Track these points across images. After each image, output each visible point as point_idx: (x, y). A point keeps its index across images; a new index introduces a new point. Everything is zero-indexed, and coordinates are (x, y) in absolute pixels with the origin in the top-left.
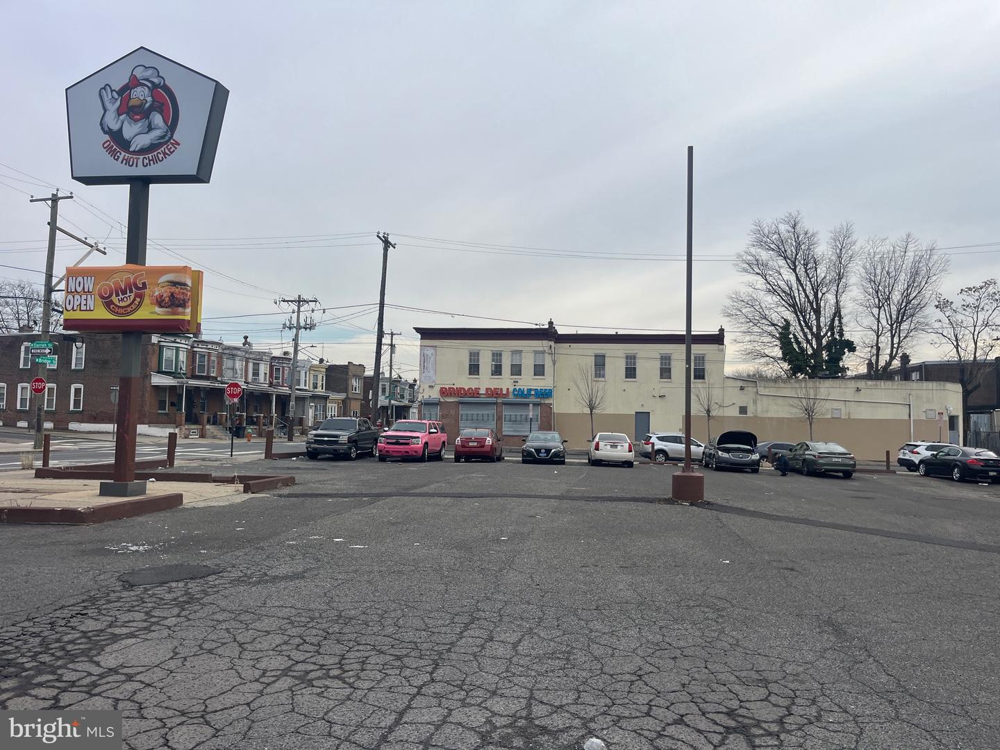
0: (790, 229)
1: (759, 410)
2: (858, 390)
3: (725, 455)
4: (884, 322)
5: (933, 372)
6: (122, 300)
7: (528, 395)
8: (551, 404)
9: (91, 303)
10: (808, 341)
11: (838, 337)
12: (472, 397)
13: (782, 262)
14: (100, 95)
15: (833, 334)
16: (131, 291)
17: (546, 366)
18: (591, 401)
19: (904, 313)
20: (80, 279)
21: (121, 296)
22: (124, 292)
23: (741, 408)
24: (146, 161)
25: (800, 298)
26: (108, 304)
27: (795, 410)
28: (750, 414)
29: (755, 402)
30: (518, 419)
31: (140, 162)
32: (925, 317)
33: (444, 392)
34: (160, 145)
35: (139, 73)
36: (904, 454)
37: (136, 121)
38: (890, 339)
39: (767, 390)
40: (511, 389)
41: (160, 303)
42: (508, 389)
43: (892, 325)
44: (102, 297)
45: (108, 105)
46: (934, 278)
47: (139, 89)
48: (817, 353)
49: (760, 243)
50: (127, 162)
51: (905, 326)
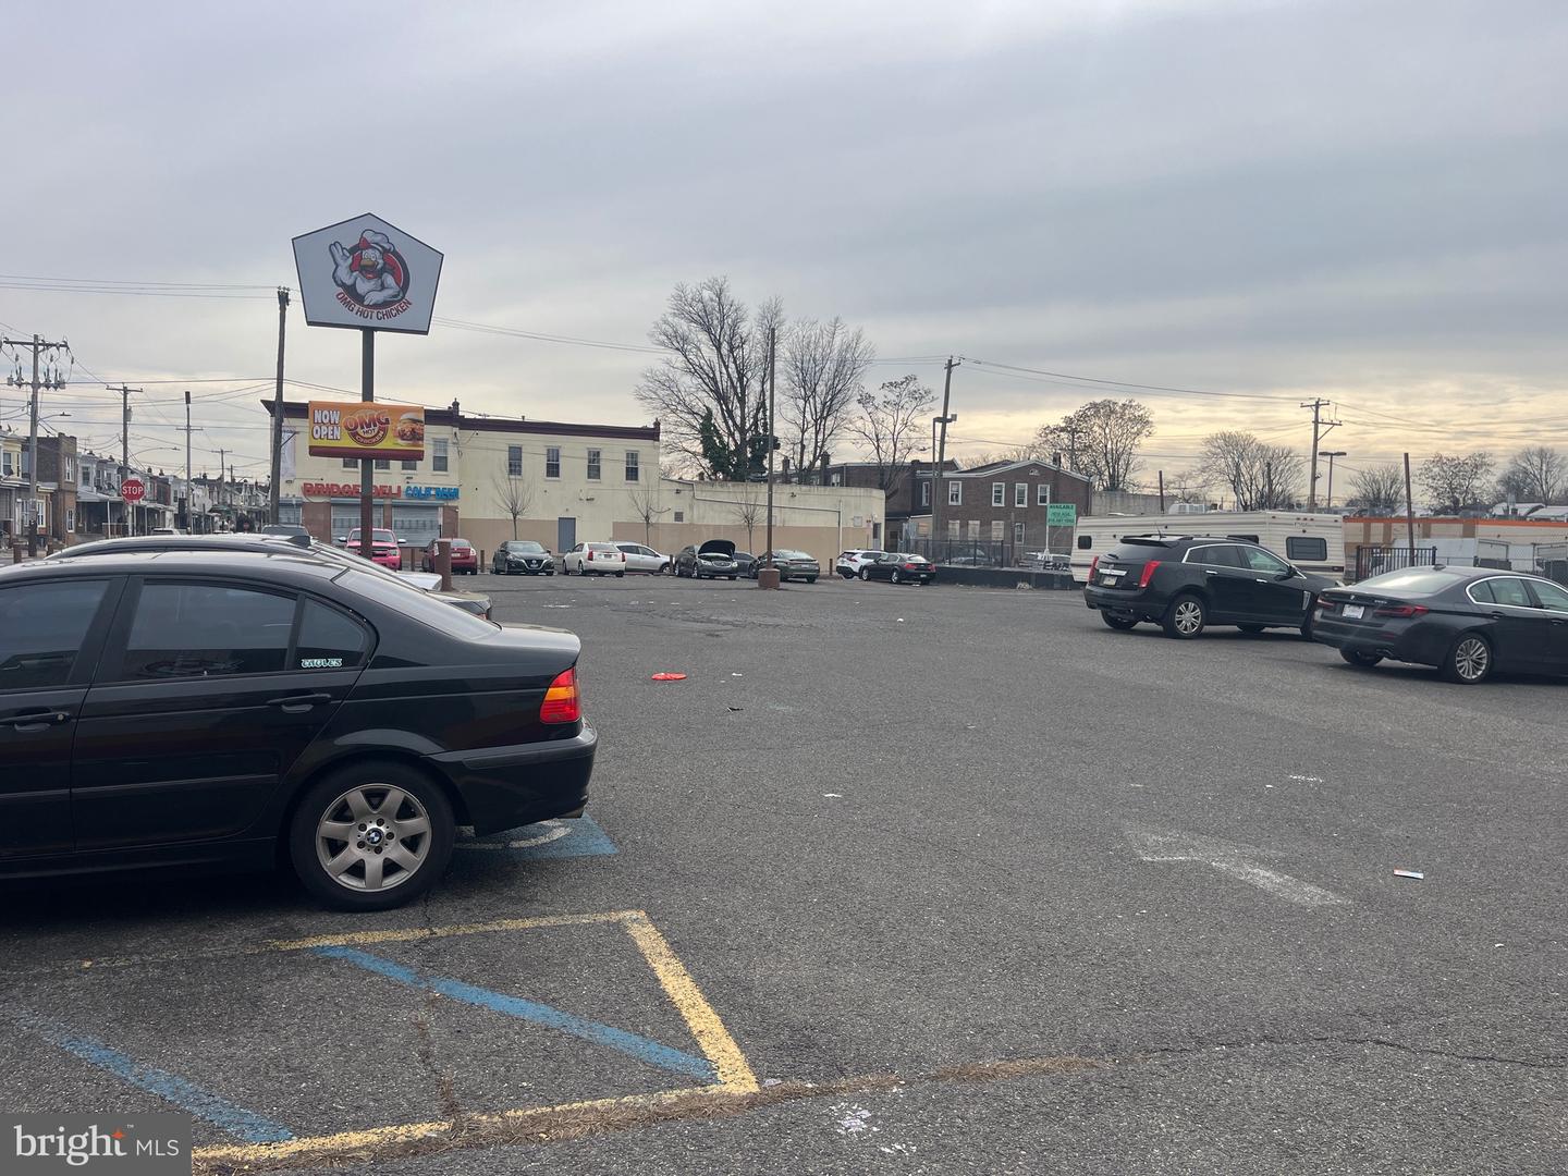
0: (714, 297)
1: (695, 516)
2: (793, 495)
3: (709, 563)
4: (808, 416)
5: (855, 476)
6: (367, 432)
7: (427, 495)
8: (457, 507)
9: (337, 433)
10: (731, 434)
11: (761, 431)
12: (349, 497)
13: (703, 337)
14: (330, 250)
15: (757, 427)
16: (375, 426)
17: (449, 461)
18: (514, 505)
19: (828, 409)
20: (326, 412)
21: (366, 429)
22: (369, 426)
23: (676, 513)
24: (380, 315)
25: (724, 384)
26: (354, 435)
27: (731, 517)
28: (685, 521)
29: (691, 507)
30: (414, 525)
31: (374, 315)
32: (848, 413)
33: (308, 490)
34: (392, 303)
35: (369, 236)
36: (843, 562)
37: (369, 279)
38: (814, 436)
39: (704, 494)
40: (404, 487)
41: (402, 436)
42: (399, 487)
43: (816, 421)
44: (347, 429)
45: (339, 261)
46: (860, 370)
47: (370, 251)
48: (740, 450)
49: (680, 313)
50: (362, 313)
51: (830, 422)
